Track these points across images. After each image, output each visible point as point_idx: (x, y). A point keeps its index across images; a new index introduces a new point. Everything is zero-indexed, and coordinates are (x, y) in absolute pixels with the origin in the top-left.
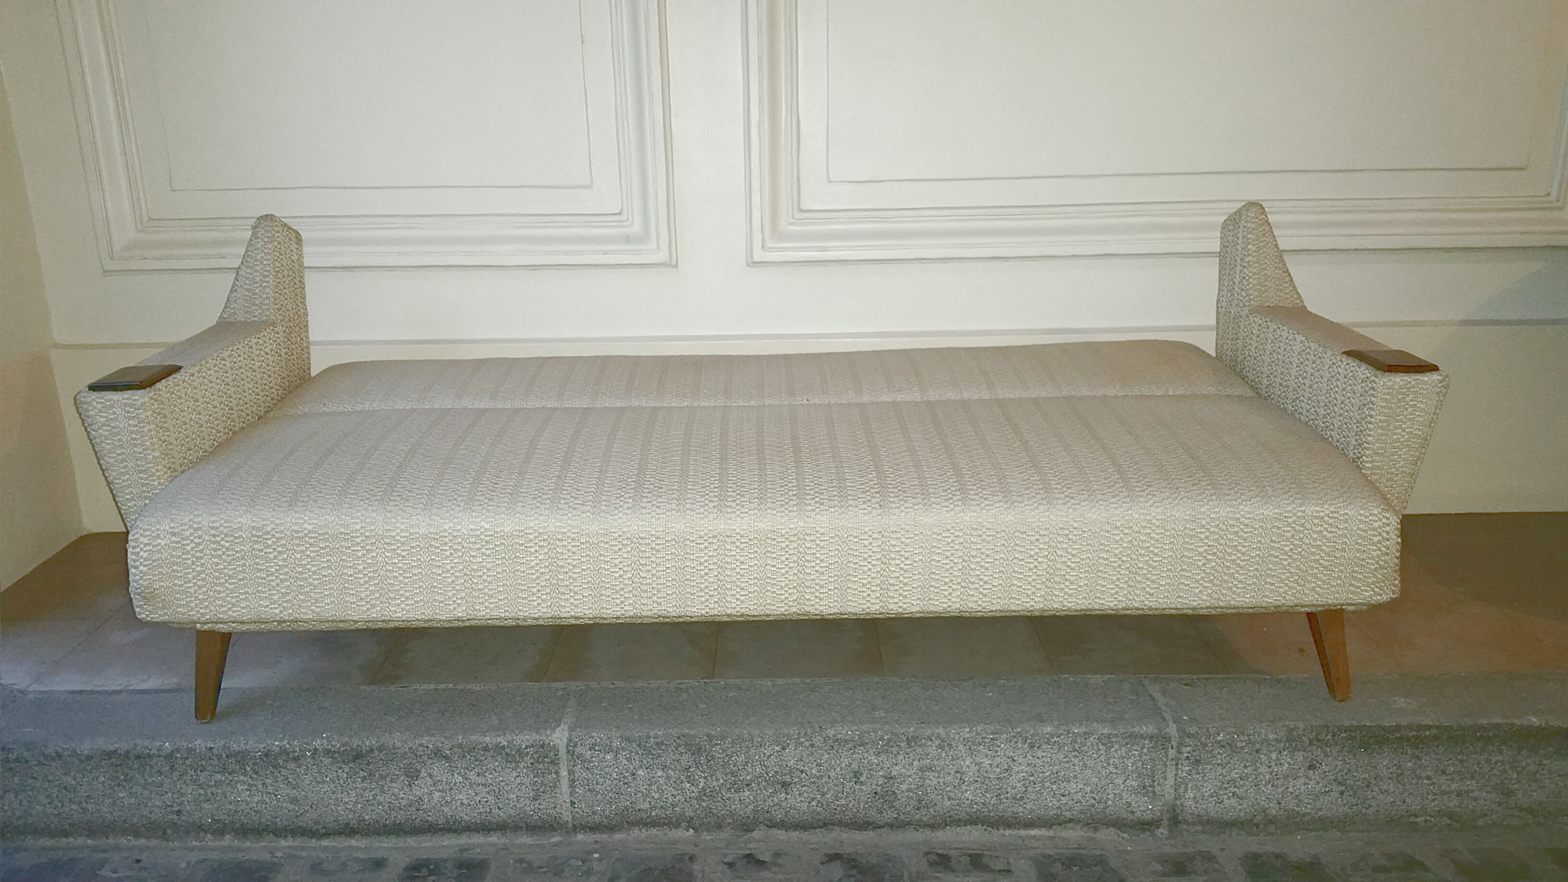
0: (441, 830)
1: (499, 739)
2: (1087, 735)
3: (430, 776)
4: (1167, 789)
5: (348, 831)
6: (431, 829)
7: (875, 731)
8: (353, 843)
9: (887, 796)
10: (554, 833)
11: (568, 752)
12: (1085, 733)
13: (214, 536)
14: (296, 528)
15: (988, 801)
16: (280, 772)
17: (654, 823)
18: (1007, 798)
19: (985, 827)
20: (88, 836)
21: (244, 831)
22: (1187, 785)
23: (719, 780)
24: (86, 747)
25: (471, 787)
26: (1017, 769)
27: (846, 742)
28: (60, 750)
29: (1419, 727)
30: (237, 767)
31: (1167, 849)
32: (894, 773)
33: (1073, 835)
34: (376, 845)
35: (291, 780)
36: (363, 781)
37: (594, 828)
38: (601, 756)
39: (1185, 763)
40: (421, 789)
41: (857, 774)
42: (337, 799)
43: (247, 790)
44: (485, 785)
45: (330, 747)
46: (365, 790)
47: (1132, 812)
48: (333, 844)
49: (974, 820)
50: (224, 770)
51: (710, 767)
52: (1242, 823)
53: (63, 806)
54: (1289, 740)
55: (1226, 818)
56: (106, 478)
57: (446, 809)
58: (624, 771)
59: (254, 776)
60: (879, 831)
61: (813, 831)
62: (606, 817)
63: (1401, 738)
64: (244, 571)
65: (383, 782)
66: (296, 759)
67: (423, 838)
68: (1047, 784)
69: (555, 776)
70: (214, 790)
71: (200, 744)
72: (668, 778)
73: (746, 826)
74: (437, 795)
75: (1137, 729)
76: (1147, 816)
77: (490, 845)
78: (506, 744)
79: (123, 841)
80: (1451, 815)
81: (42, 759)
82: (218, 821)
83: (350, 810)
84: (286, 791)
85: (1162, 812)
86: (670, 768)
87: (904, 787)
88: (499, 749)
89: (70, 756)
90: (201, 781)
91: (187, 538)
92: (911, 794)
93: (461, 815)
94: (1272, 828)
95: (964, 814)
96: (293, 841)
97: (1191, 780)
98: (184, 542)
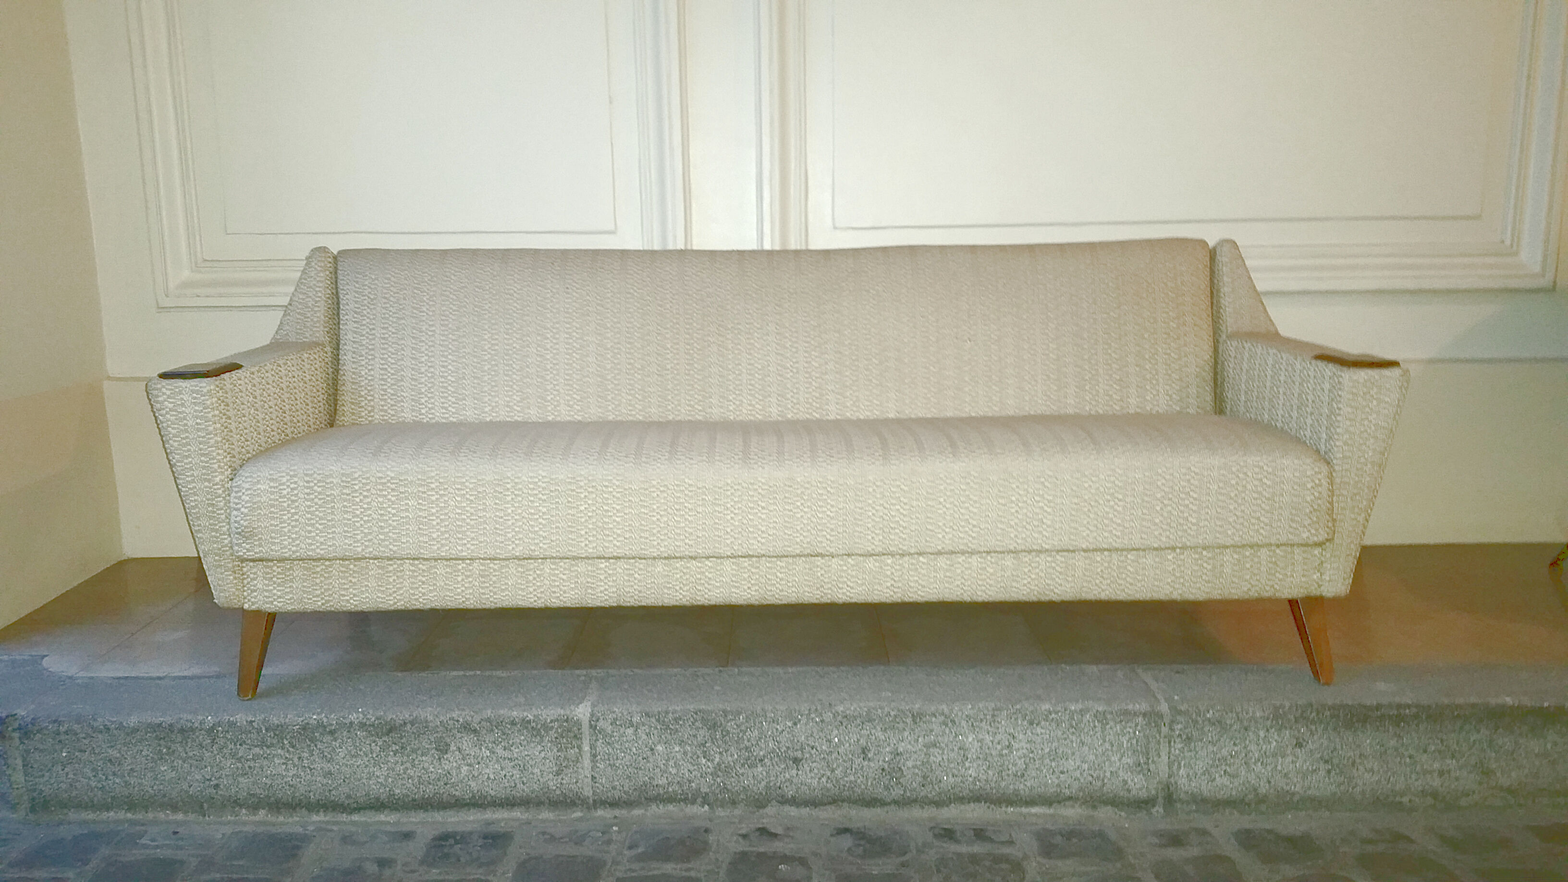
0: (467, 805)
1: (525, 714)
2: (1082, 712)
3: (459, 749)
4: (1162, 766)
5: (378, 805)
6: (458, 804)
7: (881, 708)
8: (382, 817)
9: (893, 772)
10: (575, 809)
11: (591, 726)
12: (1081, 711)
13: (308, 482)
14: (380, 475)
15: (990, 779)
16: (316, 746)
17: (670, 799)
18: (1008, 775)
19: (988, 804)
20: (129, 810)
21: (277, 806)
22: (1179, 764)
23: (733, 756)
24: (133, 721)
25: (497, 761)
26: (1017, 746)
27: (855, 718)
28: (107, 723)
29: (1399, 706)
30: (275, 741)
31: (1162, 826)
32: (901, 749)
33: (1072, 813)
34: (404, 820)
35: (326, 754)
36: (395, 755)
37: (614, 804)
38: (622, 730)
39: (1178, 740)
40: (451, 762)
41: (864, 751)
42: (369, 773)
43: (283, 764)
44: (510, 759)
45: (365, 720)
46: (396, 763)
47: (1129, 791)
48: (363, 819)
49: (977, 798)
50: (263, 744)
51: (726, 743)
52: (1235, 802)
53: (106, 779)
54: (1276, 717)
55: (1219, 797)
56: (169, 461)
57: (473, 784)
58: (643, 747)
59: (291, 749)
60: (886, 808)
61: (822, 808)
62: (625, 792)
63: (1383, 716)
64: (333, 513)
65: (414, 756)
66: (332, 733)
67: (451, 813)
68: (1047, 761)
69: (577, 751)
70: (252, 764)
71: (241, 718)
72: (685, 753)
73: (760, 803)
74: (465, 769)
75: (1130, 707)
76: (1143, 794)
77: (513, 820)
78: (532, 718)
79: (162, 816)
80: (1435, 795)
81: (90, 731)
82: (253, 795)
83: (381, 783)
84: (320, 765)
85: (1157, 789)
86: (686, 743)
87: (910, 764)
88: (525, 723)
89: (116, 729)
90: (240, 755)
91: (283, 484)
92: (917, 771)
93: (487, 789)
94: (1263, 807)
95: (968, 791)
96: (325, 816)
97: (1184, 758)
98: (282, 487)
